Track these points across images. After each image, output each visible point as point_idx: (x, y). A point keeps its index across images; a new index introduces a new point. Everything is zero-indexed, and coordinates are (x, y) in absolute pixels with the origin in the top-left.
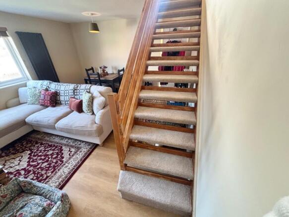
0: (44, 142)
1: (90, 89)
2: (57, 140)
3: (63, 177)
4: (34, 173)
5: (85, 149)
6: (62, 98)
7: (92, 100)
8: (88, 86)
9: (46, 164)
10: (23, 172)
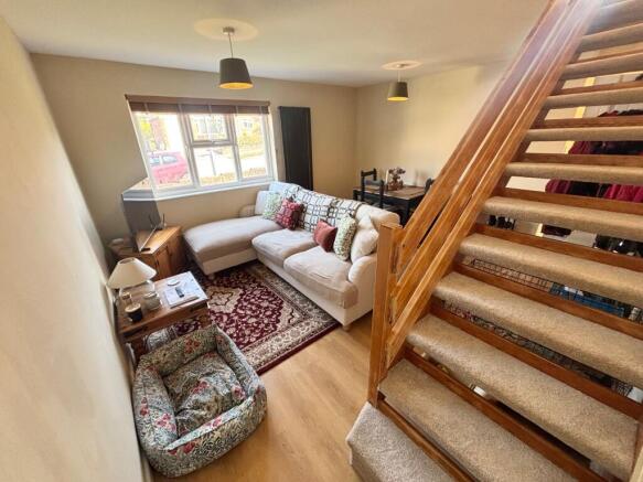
0: (263, 284)
1: (356, 211)
2: (280, 287)
3: (269, 355)
4: (237, 326)
5: (315, 323)
6: (308, 218)
7: (354, 231)
8: (355, 204)
9: (254, 320)
10: (225, 318)
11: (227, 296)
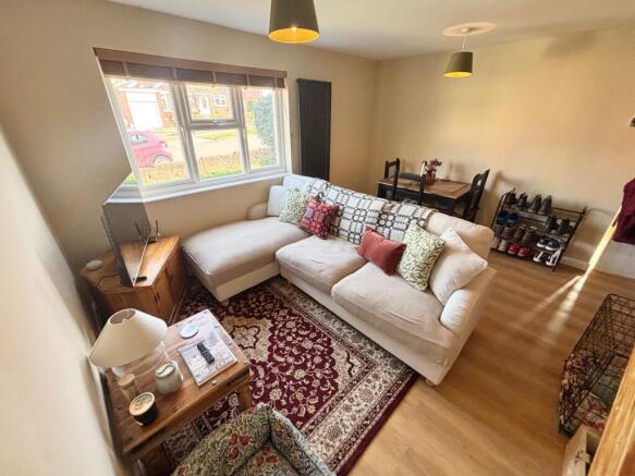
0: (294, 311)
1: (427, 221)
2: (318, 315)
4: (281, 385)
5: (383, 379)
6: (345, 224)
8: (423, 212)
9: (300, 374)
10: (262, 373)
11: (252, 332)
